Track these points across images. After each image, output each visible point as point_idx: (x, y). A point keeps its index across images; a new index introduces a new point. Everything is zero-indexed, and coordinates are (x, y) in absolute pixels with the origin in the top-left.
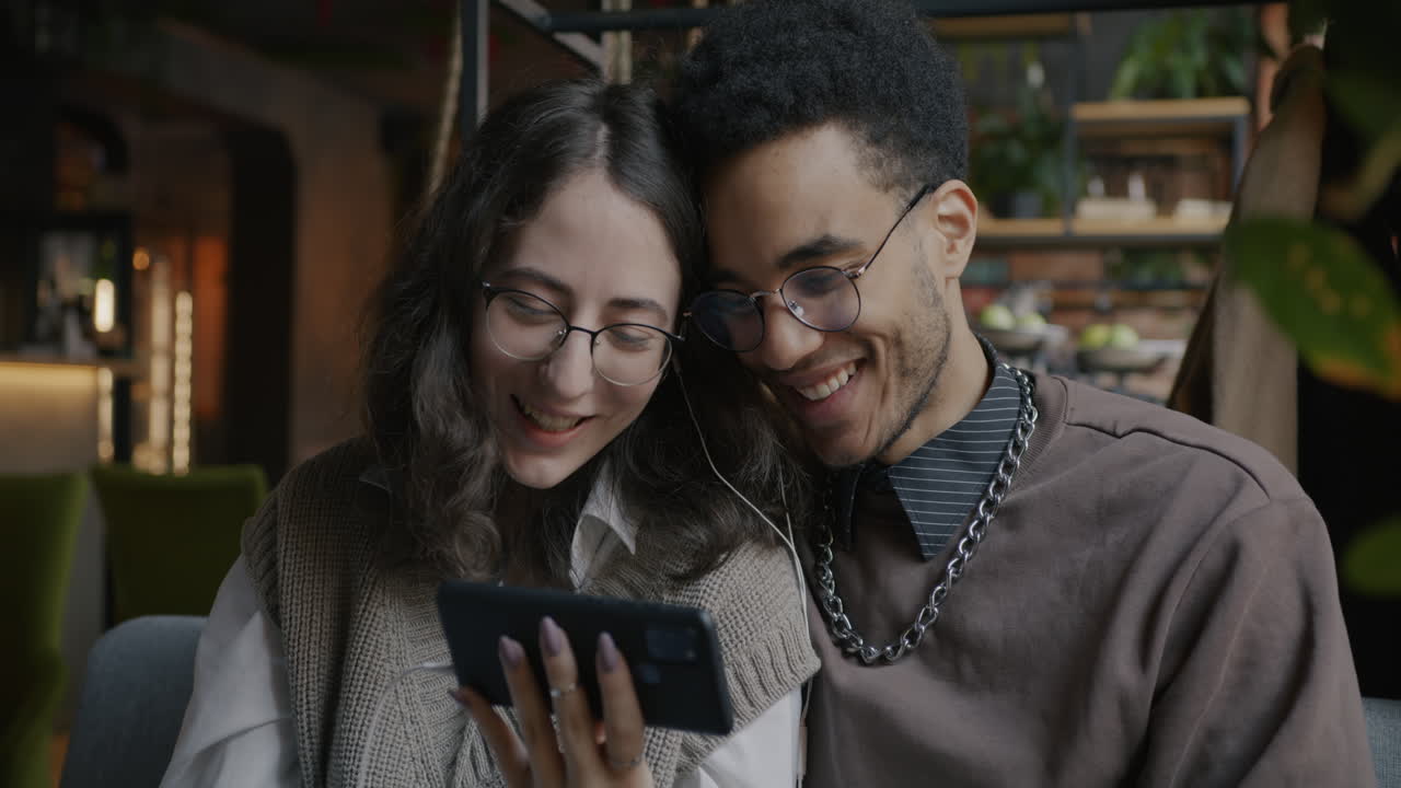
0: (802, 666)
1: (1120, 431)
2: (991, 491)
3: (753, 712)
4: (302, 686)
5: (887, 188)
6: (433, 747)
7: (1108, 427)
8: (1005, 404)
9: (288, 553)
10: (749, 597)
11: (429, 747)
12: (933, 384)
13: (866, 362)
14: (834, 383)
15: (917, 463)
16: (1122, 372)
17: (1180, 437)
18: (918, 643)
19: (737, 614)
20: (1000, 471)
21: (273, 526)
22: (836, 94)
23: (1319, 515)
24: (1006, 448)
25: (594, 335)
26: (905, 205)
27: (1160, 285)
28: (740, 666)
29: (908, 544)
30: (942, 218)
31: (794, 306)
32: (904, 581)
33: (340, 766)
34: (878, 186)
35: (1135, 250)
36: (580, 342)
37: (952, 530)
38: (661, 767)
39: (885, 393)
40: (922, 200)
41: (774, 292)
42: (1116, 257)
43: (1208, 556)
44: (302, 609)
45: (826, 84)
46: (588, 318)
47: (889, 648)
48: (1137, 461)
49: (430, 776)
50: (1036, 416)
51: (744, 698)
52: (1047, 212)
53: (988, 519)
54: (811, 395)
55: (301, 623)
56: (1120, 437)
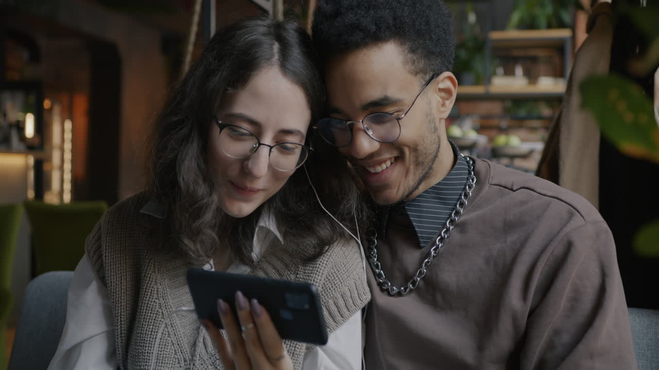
0: (365, 297)
1: (515, 188)
2: (453, 215)
3: (343, 320)
4: (118, 313)
5: (416, 74)
6: (183, 337)
7: (509, 186)
8: (460, 174)
9: (107, 251)
10: (340, 266)
11: (181, 337)
12: (430, 168)
13: (399, 158)
14: (384, 166)
15: (419, 201)
16: (513, 157)
17: (543, 192)
18: (416, 286)
19: (334, 274)
20: (458, 206)
21: (99, 238)
22: (396, 27)
23: (609, 229)
24: (461, 195)
25: (271, 148)
26: (424, 83)
27: (529, 117)
28: (336, 298)
29: (414, 240)
30: (441, 90)
31: (368, 129)
32: (410, 257)
33: (137, 349)
34: (412, 73)
35: (517, 101)
36: (264, 151)
37: (434, 233)
38: (298, 348)
39: (407, 172)
40: (432, 81)
41: (359, 122)
42: (509, 104)
43: (556, 249)
44: (116, 277)
45: (391, 22)
46: (268, 139)
47: (402, 288)
48: (523, 203)
49: (183, 351)
50: (475, 180)
51: (338, 314)
52: (477, 82)
53: (451, 228)
54: (372, 170)
55: (116, 284)
56: (514, 191)
